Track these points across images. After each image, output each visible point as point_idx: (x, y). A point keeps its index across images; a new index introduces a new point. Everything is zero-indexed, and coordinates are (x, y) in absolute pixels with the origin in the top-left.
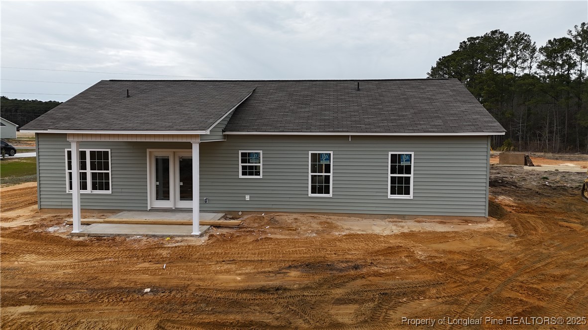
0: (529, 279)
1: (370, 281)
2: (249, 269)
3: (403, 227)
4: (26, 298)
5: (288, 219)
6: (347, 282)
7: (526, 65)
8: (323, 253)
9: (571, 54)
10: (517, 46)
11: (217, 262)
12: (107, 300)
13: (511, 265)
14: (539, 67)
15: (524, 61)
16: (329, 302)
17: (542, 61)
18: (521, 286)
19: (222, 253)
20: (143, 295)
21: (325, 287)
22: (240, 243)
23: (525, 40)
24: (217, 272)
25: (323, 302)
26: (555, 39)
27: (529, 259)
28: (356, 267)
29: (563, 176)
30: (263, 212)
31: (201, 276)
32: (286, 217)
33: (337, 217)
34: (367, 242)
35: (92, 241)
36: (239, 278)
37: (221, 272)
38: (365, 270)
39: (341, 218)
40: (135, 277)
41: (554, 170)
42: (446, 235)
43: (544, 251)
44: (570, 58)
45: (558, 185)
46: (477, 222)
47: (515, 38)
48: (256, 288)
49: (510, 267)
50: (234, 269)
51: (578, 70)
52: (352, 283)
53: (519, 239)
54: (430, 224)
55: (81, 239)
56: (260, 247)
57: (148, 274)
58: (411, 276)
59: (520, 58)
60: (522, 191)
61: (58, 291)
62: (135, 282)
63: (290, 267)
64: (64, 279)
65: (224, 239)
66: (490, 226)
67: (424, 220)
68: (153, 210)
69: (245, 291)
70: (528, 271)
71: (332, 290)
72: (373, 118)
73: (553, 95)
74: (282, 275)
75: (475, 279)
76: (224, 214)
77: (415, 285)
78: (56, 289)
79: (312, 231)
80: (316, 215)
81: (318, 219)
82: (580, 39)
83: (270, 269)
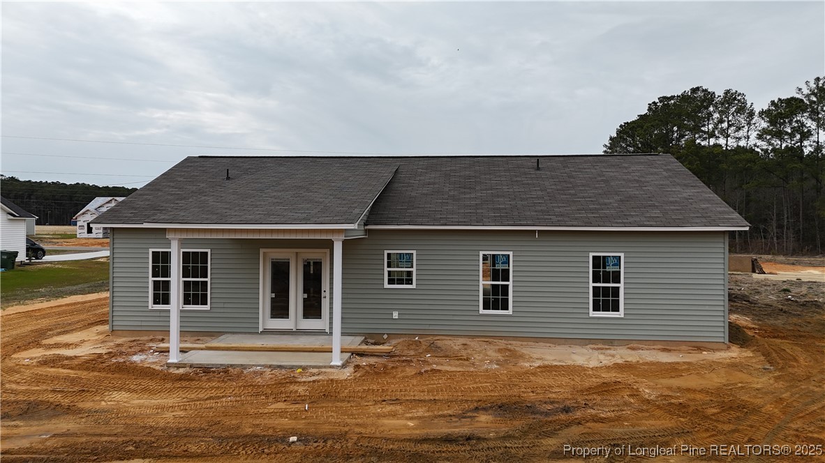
0: (805, 426)
1: (590, 428)
2: (421, 412)
3: (613, 356)
4: (133, 449)
5: (455, 344)
6: (559, 430)
7: (742, 134)
8: (515, 391)
9: (804, 120)
10: (728, 108)
11: (376, 402)
12: (244, 452)
13: (776, 408)
14: (760, 137)
15: (739, 129)
16: (542, 455)
17: (764, 129)
18: (797, 436)
19: (378, 390)
20: (289, 446)
21: (531, 436)
22: (399, 376)
23: (739, 101)
24: (379, 416)
25: (534, 455)
26: (780, 99)
27: (799, 400)
28: (566, 410)
29: (810, 288)
30: (416, 335)
31: (359, 420)
32: (450, 342)
33: (521, 343)
34: (571, 377)
35: (197, 374)
36: (411, 424)
37: (385, 416)
38: (578, 414)
39: (526, 343)
40: (271, 421)
41: (795, 280)
42: (677, 366)
43: (816, 389)
44: (803, 125)
45: (807, 300)
46: (714, 350)
47: (725, 97)
48: (439, 437)
49: (776, 410)
50: (401, 411)
51: (814, 142)
52: (566, 431)
53: (777, 374)
54: (648, 351)
55: (181, 371)
56: (427, 382)
57: (287, 418)
58: (643, 421)
59: (733, 125)
60: (759, 308)
61: (174, 440)
62: (274, 428)
63: (477, 409)
64: (177, 424)
65: (374, 372)
66: (734, 355)
67: (641, 346)
68: (267, 332)
69: (425, 440)
70: (801, 415)
71: (542, 440)
72: (565, 207)
73: (781, 176)
74: (469, 420)
75: (732, 427)
76: (364, 338)
77: (653, 435)
78: (170, 437)
79: (491, 362)
80: (490, 340)
81: (495, 345)
82: (815, 99)
83: (450, 412)
